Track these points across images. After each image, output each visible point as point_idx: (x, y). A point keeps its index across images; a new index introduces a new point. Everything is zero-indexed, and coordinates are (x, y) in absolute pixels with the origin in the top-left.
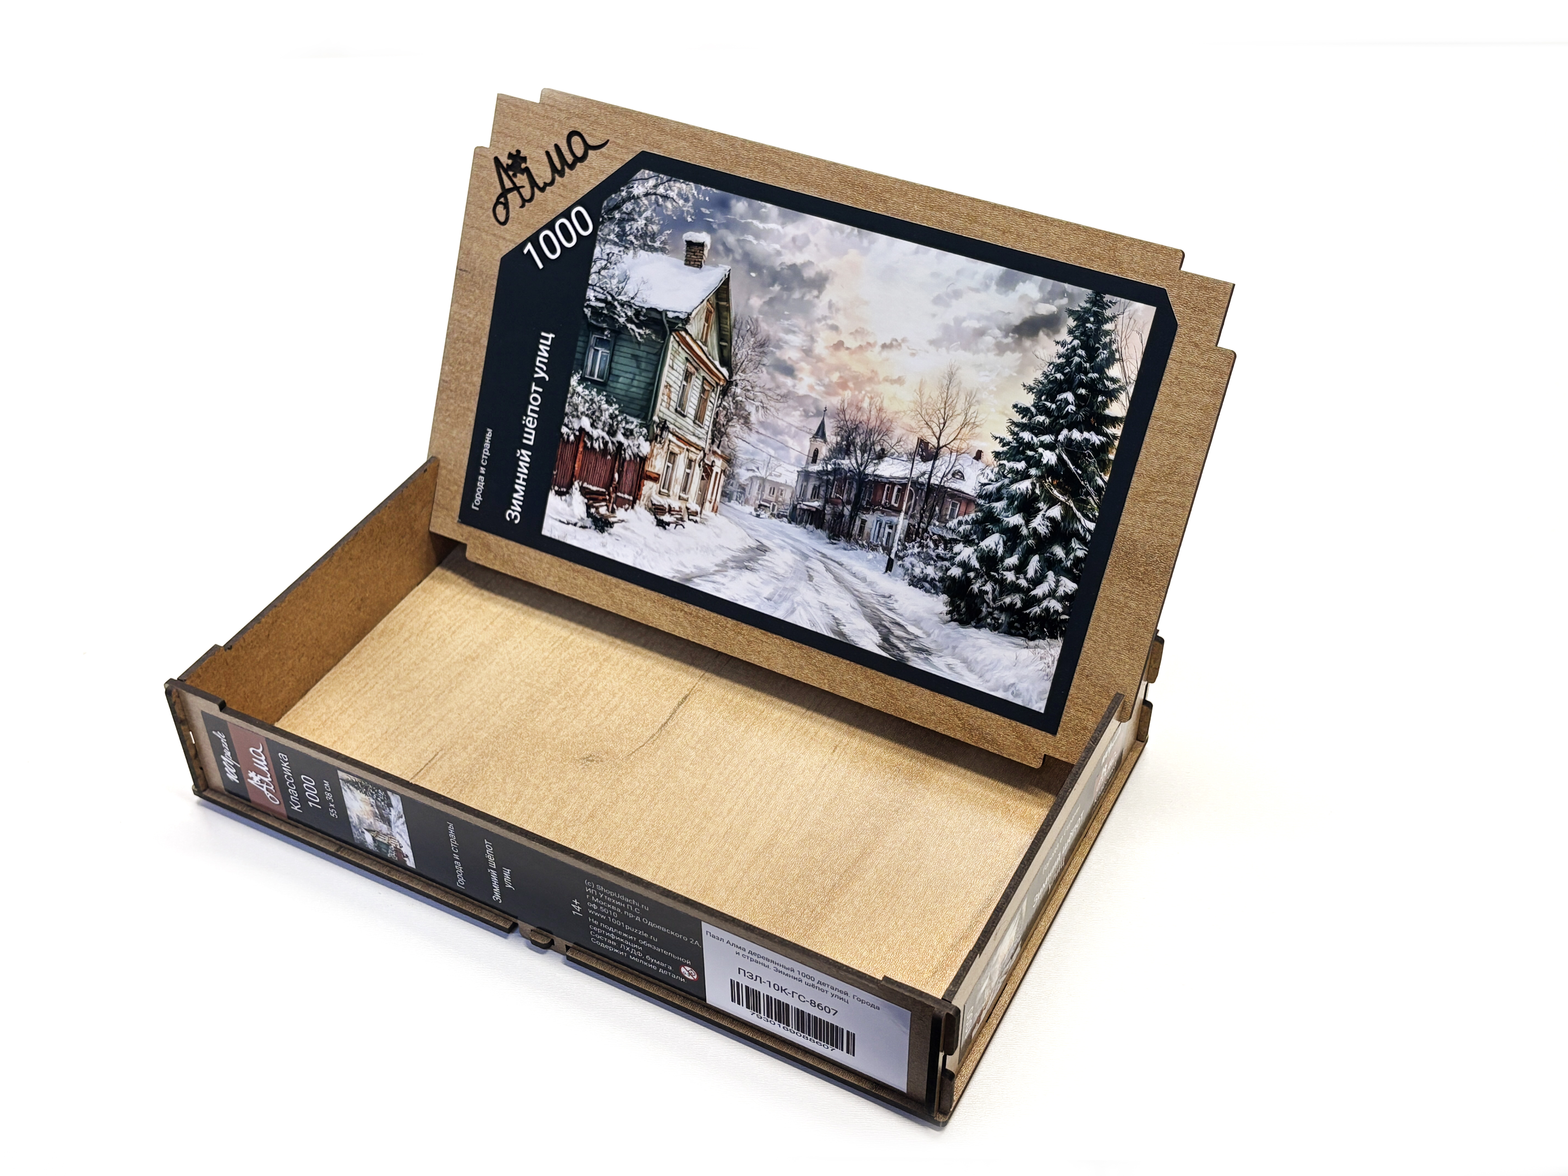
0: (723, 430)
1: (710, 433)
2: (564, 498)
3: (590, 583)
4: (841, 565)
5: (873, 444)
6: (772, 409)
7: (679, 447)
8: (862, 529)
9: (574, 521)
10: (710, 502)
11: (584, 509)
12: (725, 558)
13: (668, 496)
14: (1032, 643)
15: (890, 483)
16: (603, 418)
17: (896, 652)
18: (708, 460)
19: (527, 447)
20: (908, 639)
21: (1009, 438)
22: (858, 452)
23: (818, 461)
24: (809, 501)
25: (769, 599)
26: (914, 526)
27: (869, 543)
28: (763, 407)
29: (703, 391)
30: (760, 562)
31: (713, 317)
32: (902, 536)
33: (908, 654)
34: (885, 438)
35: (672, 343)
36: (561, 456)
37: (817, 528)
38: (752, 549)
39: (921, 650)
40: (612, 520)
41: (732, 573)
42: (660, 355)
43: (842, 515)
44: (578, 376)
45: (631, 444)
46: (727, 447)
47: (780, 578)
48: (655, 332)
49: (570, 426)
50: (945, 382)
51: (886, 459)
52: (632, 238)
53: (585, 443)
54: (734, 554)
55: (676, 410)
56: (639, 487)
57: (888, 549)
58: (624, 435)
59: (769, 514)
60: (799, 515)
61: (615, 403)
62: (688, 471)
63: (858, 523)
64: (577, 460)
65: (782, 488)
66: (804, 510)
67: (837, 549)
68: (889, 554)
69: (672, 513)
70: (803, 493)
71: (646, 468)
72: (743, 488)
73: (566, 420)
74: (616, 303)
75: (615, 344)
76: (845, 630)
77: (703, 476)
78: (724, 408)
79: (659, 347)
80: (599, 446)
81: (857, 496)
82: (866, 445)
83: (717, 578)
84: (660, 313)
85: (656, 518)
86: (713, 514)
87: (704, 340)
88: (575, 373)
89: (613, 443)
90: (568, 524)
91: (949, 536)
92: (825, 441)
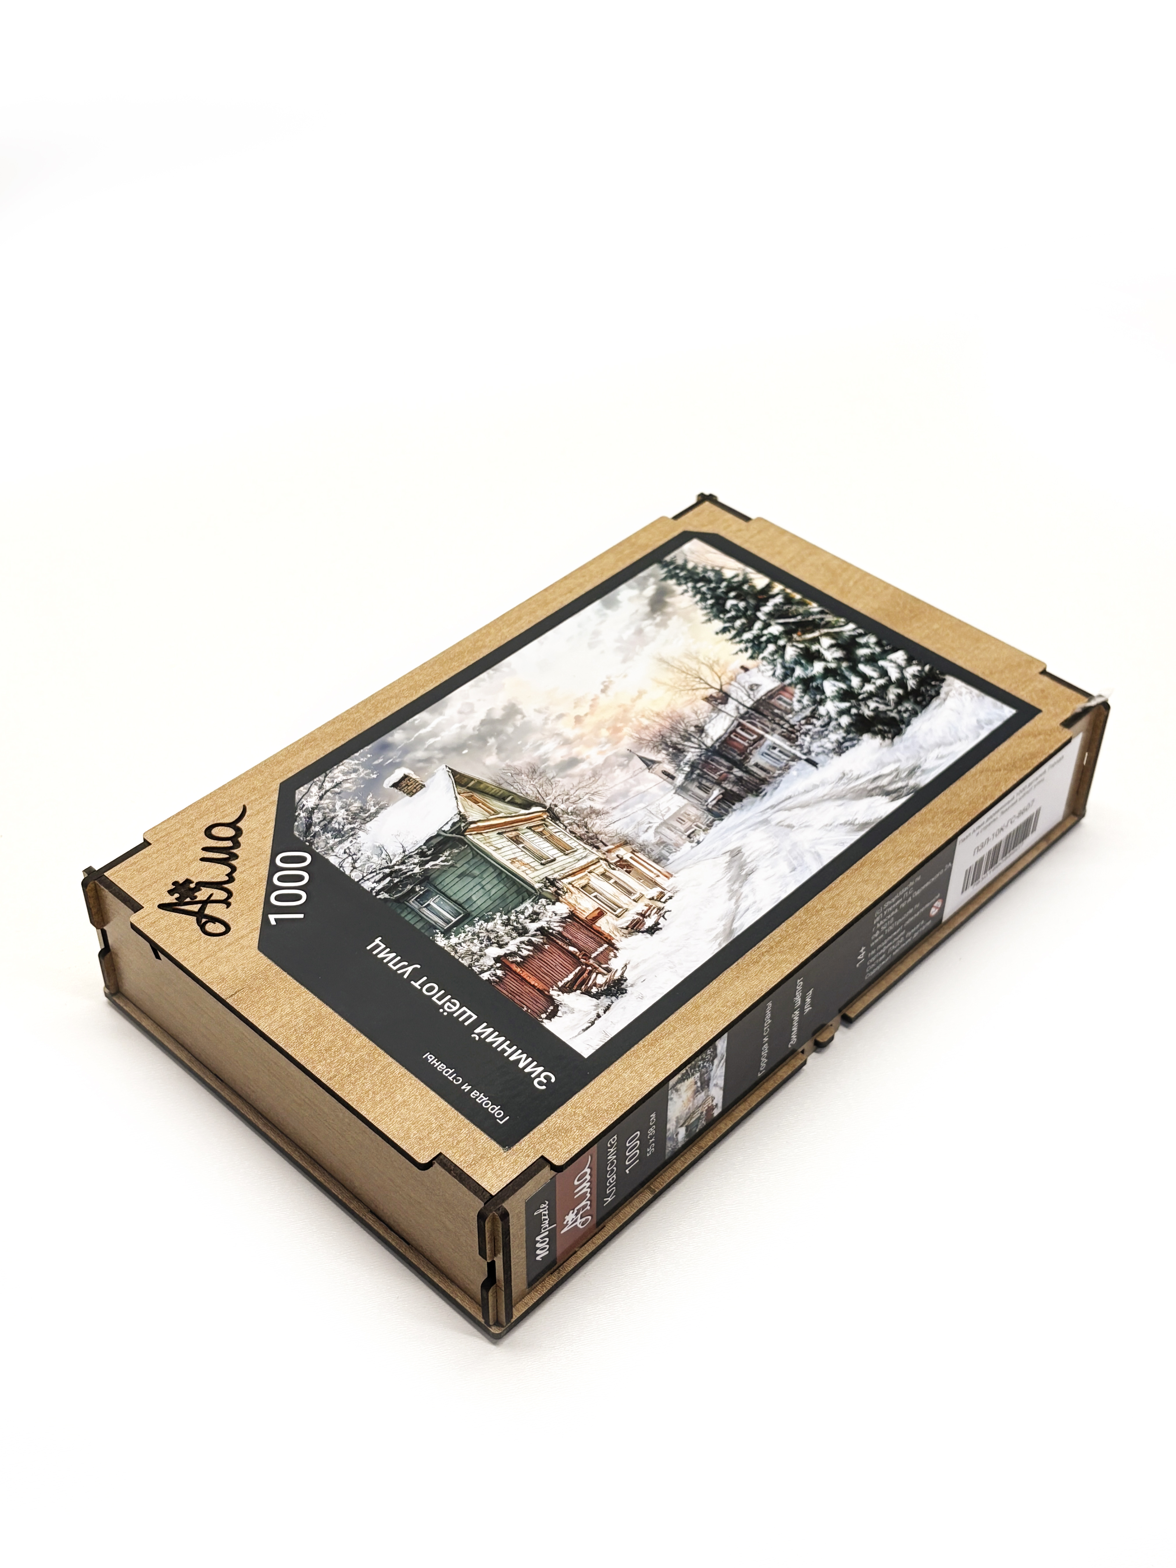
0: (591, 835)
1: (587, 846)
2: (559, 1014)
3: (678, 1034)
4: (790, 797)
5: (686, 731)
6: (600, 788)
7: (581, 878)
8: (762, 769)
9: (593, 1015)
10: (658, 876)
11: (586, 998)
12: (726, 889)
13: (627, 910)
14: (942, 695)
15: (731, 733)
16: (501, 933)
17: (905, 791)
18: (612, 860)
19: (476, 1024)
20: (896, 777)
21: (742, 646)
22: (686, 743)
23: (675, 775)
24: (710, 797)
25: (794, 869)
26: (783, 732)
27: (780, 769)
28: (593, 794)
29: (541, 834)
30: (748, 861)
31: (477, 796)
32: (788, 743)
33: (912, 782)
34: (686, 721)
35: (475, 839)
36: (511, 993)
37: (741, 801)
38: (730, 863)
39: (912, 772)
40: (617, 976)
41: (746, 890)
42: (478, 853)
43: (739, 779)
44: (439, 935)
45: (548, 919)
46: (610, 838)
47: (775, 851)
48: (452, 848)
49: (486, 968)
50: (665, 666)
51: (706, 727)
52: (348, 827)
53: (516, 962)
54: (725, 880)
55: (542, 864)
56: (599, 933)
57: (795, 758)
58: (533, 921)
59: (702, 833)
60: (719, 810)
61: (494, 914)
62: (612, 881)
63: (755, 769)
64: (528, 979)
65: (682, 812)
66: (717, 804)
67: (771, 794)
68: (800, 759)
69: (647, 914)
70: (699, 798)
71: (583, 917)
72: (661, 843)
73: (476, 969)
74: (396, 867)
75: (435, 887)
76: (861, 819)
77: (626, 871)
78: (571, 824)
79: (469, 851)
80: (529, 950)
81: (727, 759)
82: (684, 736)
83: (744, 905)
84: (438, 835)
85: (643, 932)
86: (672, 879)
87: (493, 812)
88: (434, 937)
89: (534, 936)
90: (593, 1023)
91: (807, 712)
92: (659, 762)
